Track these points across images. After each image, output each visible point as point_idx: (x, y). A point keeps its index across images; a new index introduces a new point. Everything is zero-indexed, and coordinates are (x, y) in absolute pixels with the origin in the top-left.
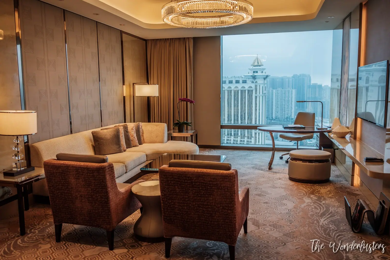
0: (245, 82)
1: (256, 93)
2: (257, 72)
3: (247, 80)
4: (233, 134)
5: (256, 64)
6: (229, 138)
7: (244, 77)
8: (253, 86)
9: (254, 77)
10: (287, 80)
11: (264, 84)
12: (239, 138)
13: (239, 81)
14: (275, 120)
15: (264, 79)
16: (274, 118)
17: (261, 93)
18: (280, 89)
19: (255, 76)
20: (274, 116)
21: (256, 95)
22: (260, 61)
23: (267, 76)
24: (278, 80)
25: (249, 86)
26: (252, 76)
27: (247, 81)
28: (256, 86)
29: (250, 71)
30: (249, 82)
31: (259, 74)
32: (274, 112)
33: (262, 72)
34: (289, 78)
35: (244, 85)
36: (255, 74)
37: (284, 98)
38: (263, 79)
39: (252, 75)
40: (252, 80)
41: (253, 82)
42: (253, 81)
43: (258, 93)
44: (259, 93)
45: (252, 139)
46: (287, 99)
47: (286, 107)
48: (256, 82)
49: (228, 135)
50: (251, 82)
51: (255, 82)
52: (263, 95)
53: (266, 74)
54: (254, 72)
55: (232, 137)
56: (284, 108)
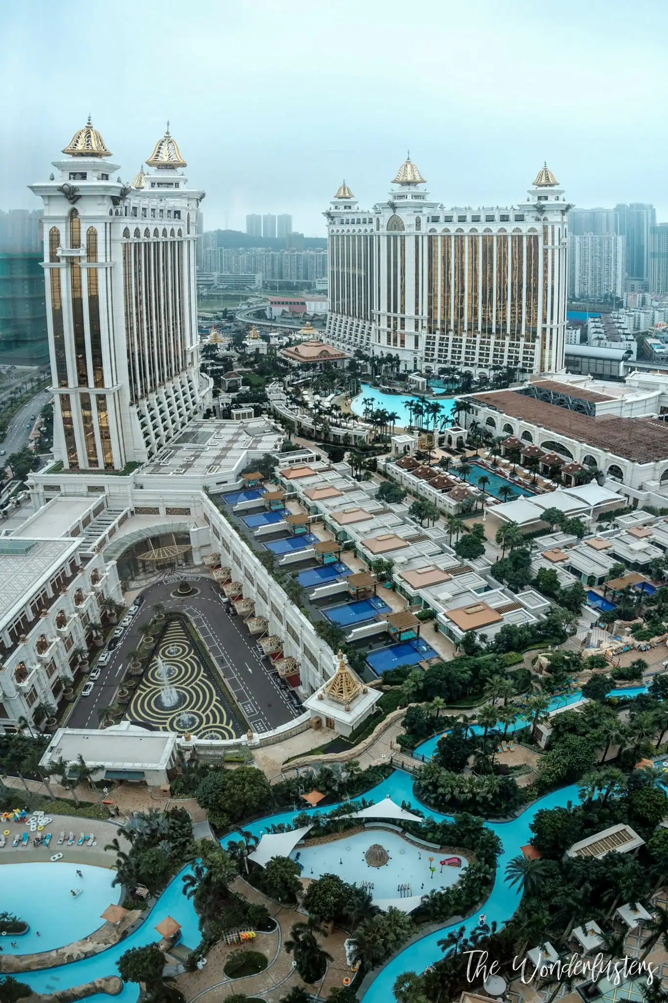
0: (520, 218)
1: (545, 243)
2: (546, 198)
3: (526, 214)
4: (494, 331)
5: (543, 181)
6: (484, 337)
7: (518, 208)
8: (539, 227)
9: (541, 209)
10: (604, 215)
11: (563, 223)
12: (507, 338)
13: (508, 216)
14: (578, 300)
15: (563, 212)
16: (577, 296)
17: (556, 243)
18: (589, 236)
19: (543, 206)
20: (577, 292)
21: (546, 247)
22: (552, 176)
23: (568, 207)
24: (583, 216)
25: (529, 227)
26: (535, 206)
27: (526, 218)
28: (545, 228)
29: (531, 197)
30: (529, 218)
31: (551, 201)
32: (577, 282)
33: (558, 199)
34: (608, 212)
35: (519, 225)
36: (543, 202)
37: (598, 254)
38: (559, 213)
39: (535, 203)
40: (536, 214)
41: (538, 220)
42: (539, 216)
43: (550, 243)
44: (553, 244)
45: (537, 340)
46: (605, 255)
47: (604, 273)
48: (545, 219)
49: (483, 330)
50: (533, 220)
51: (542, 218)
52: (561, 246)
53: (566, 203)
54: (540, 198)
55: (493, 339)
56: (600, 275)
